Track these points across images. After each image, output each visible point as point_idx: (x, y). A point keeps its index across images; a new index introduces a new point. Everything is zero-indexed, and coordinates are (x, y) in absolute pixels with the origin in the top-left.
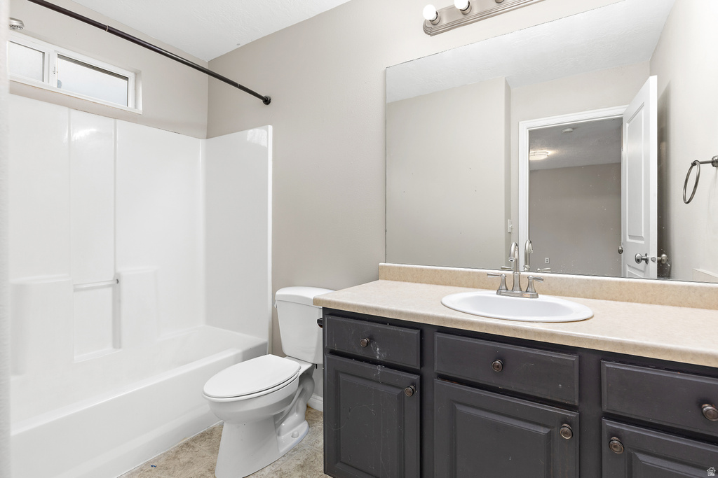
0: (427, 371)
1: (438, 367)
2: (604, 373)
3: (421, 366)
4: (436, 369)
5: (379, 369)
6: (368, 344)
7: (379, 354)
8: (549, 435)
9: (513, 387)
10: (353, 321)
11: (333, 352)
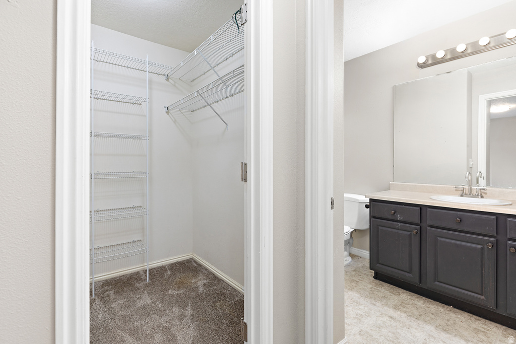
0: (423, 225)
1: (429, 222)
2: (508, 223)
3: (420, 222)
4: (428, 223)
5: (399, 224)
6: (394, 213)
7: (399, 217)
8: (482, 248)
9: (465, 229)
10: (386, 204)
11: (374, 217)
